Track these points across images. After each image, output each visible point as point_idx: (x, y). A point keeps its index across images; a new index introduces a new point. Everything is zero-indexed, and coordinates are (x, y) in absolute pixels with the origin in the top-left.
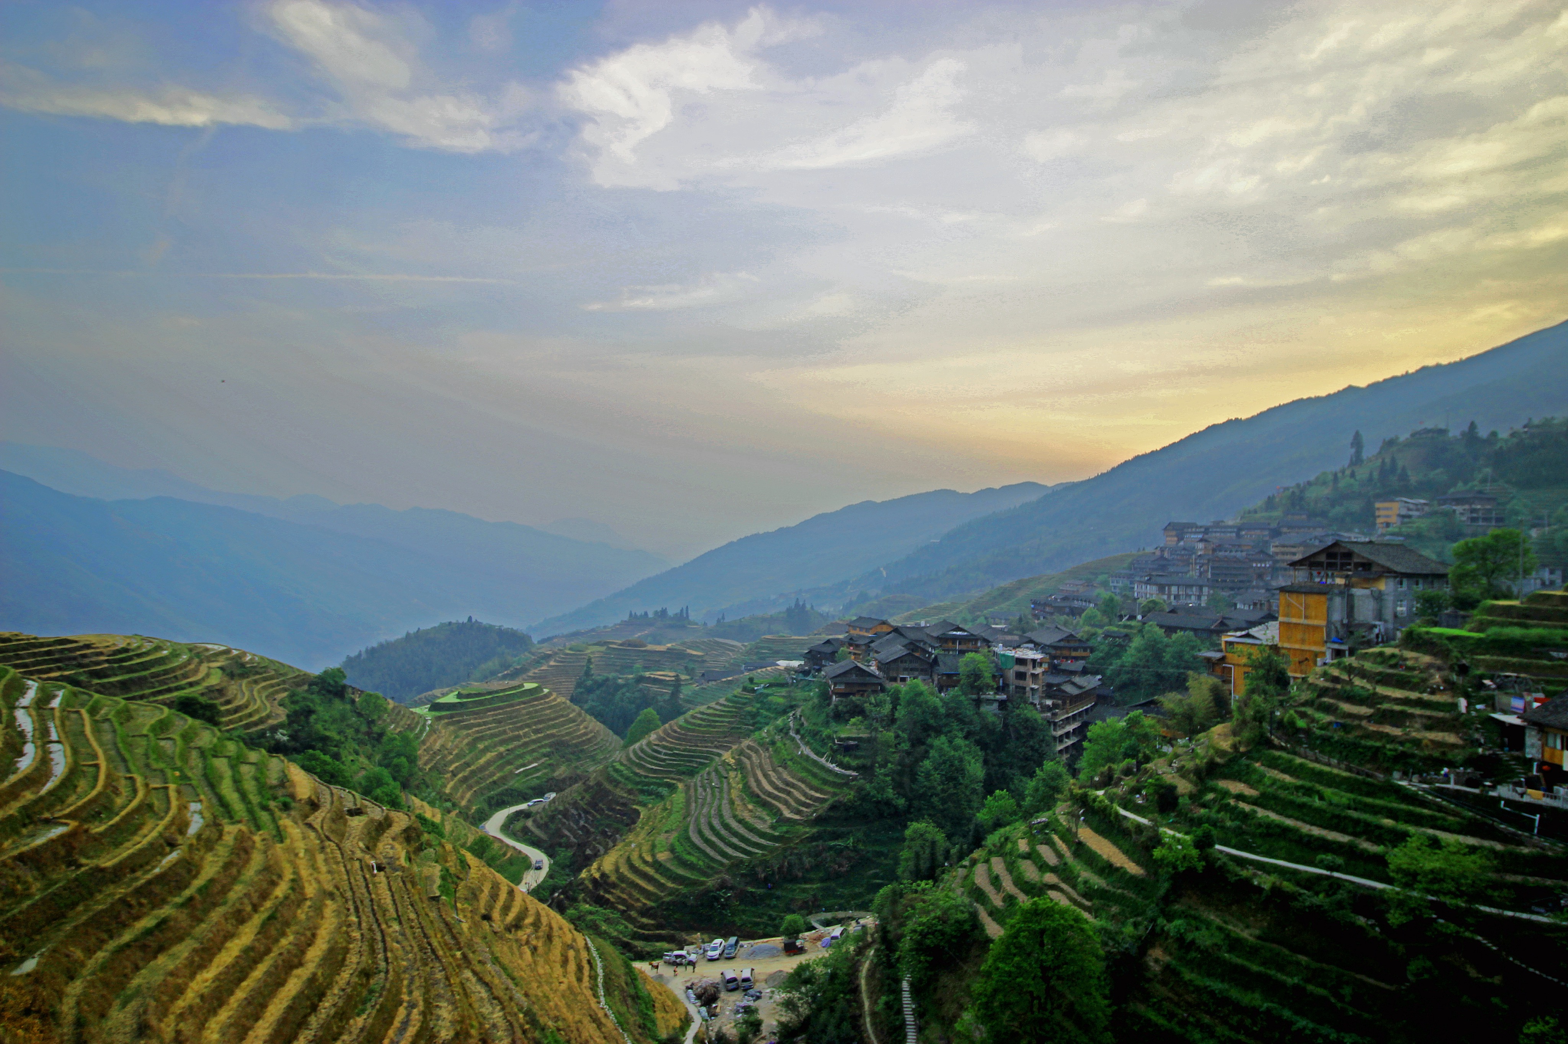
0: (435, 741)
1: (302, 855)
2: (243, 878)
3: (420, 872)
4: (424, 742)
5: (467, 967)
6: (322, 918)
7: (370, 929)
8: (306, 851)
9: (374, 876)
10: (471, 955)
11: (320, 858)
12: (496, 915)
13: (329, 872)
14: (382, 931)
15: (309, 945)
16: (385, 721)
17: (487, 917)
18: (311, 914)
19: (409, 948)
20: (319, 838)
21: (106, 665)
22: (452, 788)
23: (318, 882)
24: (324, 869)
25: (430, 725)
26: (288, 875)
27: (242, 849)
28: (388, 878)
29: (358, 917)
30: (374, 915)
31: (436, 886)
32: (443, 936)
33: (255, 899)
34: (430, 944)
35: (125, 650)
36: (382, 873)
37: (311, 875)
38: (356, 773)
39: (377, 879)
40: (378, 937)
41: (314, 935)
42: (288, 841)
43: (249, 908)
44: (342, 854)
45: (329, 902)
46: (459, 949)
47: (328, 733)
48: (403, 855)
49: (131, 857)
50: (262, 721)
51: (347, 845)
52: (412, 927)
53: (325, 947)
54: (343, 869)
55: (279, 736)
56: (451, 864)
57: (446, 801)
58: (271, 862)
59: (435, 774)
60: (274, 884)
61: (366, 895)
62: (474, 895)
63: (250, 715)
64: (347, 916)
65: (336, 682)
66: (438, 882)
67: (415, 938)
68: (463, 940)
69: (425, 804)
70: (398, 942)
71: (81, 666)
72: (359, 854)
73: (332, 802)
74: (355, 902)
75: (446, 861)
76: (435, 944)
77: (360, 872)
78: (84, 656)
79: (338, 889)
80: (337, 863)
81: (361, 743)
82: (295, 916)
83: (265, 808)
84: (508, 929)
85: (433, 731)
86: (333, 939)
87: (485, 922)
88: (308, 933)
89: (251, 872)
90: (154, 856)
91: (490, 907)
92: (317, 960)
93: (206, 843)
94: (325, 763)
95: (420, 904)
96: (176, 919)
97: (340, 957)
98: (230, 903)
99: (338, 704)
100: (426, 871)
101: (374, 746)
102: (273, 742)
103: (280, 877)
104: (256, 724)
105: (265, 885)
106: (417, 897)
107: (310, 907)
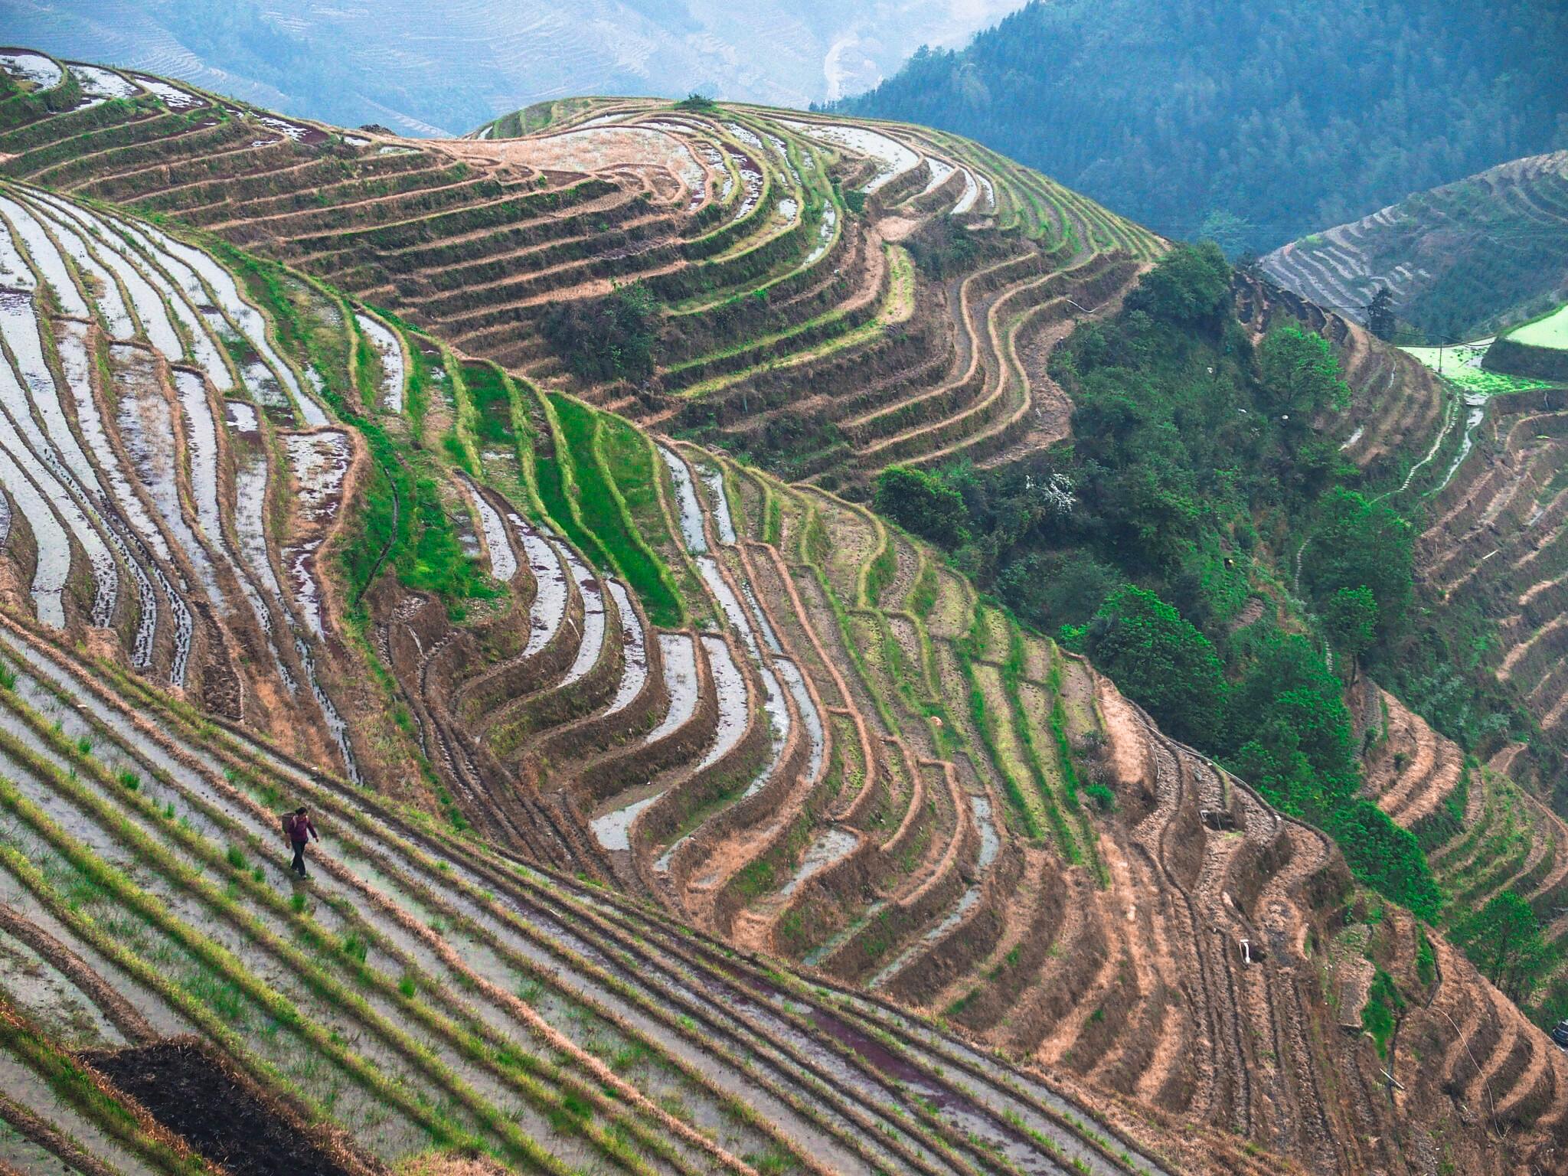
0: (1486, 496)
1: (1131, 916)
2: (1055, 946)
3: (1334, 973)
4: (1448, 498)
5: (1383, 1167)
6: (1162, 1031)
7: (1229, 1064)
8: (1139, 908)
9: (1246, 967)
10: (1393, 1148)
11: (1159, 921)
12: (1476, 1090)
13: (1172, 954)
14: (1246, 1072)
15: (1144, 1068)
16: (1333, 416)
17: (1455, 1091)
18: (1147, 1023)
19: (1285, 1109)
20: (1157, 881)
21: (682, 264)
22: (1518, 667)
23: (1157, 971)
24: (1164, 948)
25: (1479, 433)
26: (1116, 956)
27: (1052, 901)
28: (1267, 977)
29: (1213, 1041)
30: (1238, 1042)
31: (1356, 1008)
32: (1351, 1105)
33: (1074, 985)
34: (1322, 1111)
35: (714, 214)
36: (1259, 966)
37: (1146, 956)
38: (1236, 612)
39: (1249, 976)
40: (1240, 1078)
41: (1150, 1056)
42: (1111, 886)
43: (1067, 997)
44: (1194, 920)
45: (1170, 1008)
46: (1376, 1134)
47: (1169, 498)
48: (1302, 933)
49: (929, 895)
50: (1013, 436)
51: (1203, 895)
52: (1297, 1076)
53: (1163, 1075)
54: (1193, 949)
55: (1053, 493)
56: (1399, 964)
57: (1494, 708)
58: (1093, 930)
59: (1470, 613)
60: (1097, 965)
61: (1228, 1004)
62: (1435, 1043)
63: (987, 417)
64: (1196, 1036)
65: (1200, 297)
66: (1365, 1000)
67: (1298, 1095)
68: (1386, 1119)
69: (1419, 722)
70: (1270, 1095)
71: (633, 265)
72: (1222, 917)
73: (1180, 797)
74: (1209, 1015)
75: (1392, 957)
76: (1331, 1114)
77: (1221, 960)
78: (636, 234)
79: (1185, 988)
80: (1184, 935)
81: (1257, 497)
82: (1124, 1021)
83: (1072, 806)
84: (1497, 1123)
85: (1484, 453)
86: (1176, 1067)
87: (1447, 1098)
88: (1143, 1051)
89: (1065, 939)
90: (950, 896)
91: (1467, 1071)
92: (1154, 1091)
93: (1008, 879)
94: (1165, 627)
95: (1320, 1039)
96: (987, 996)
97: (1183, 1096)
98: (1045, 985)
99: (1204, 361)
100: (1345, 972)
101: (1295, 510)
102: (1040, 510)
103: (1105, 955)
104: (998, 445)
105: (1085, 966)
106: (1316, 1023)
107: (1145, 1011)
